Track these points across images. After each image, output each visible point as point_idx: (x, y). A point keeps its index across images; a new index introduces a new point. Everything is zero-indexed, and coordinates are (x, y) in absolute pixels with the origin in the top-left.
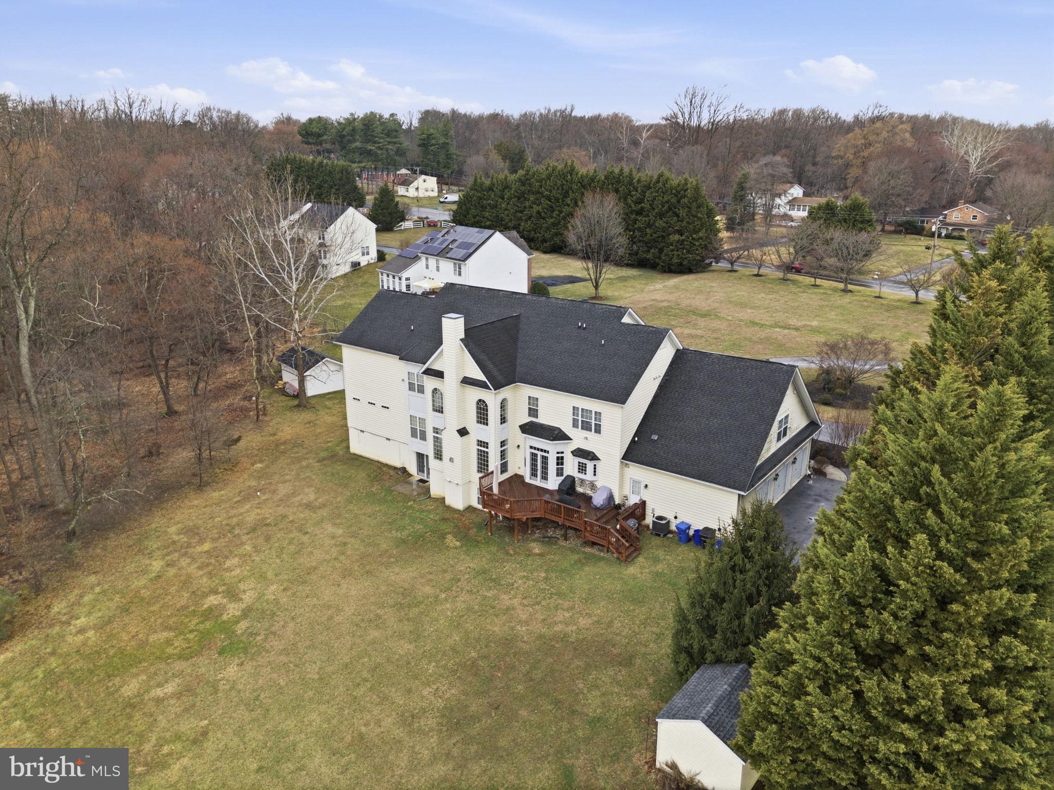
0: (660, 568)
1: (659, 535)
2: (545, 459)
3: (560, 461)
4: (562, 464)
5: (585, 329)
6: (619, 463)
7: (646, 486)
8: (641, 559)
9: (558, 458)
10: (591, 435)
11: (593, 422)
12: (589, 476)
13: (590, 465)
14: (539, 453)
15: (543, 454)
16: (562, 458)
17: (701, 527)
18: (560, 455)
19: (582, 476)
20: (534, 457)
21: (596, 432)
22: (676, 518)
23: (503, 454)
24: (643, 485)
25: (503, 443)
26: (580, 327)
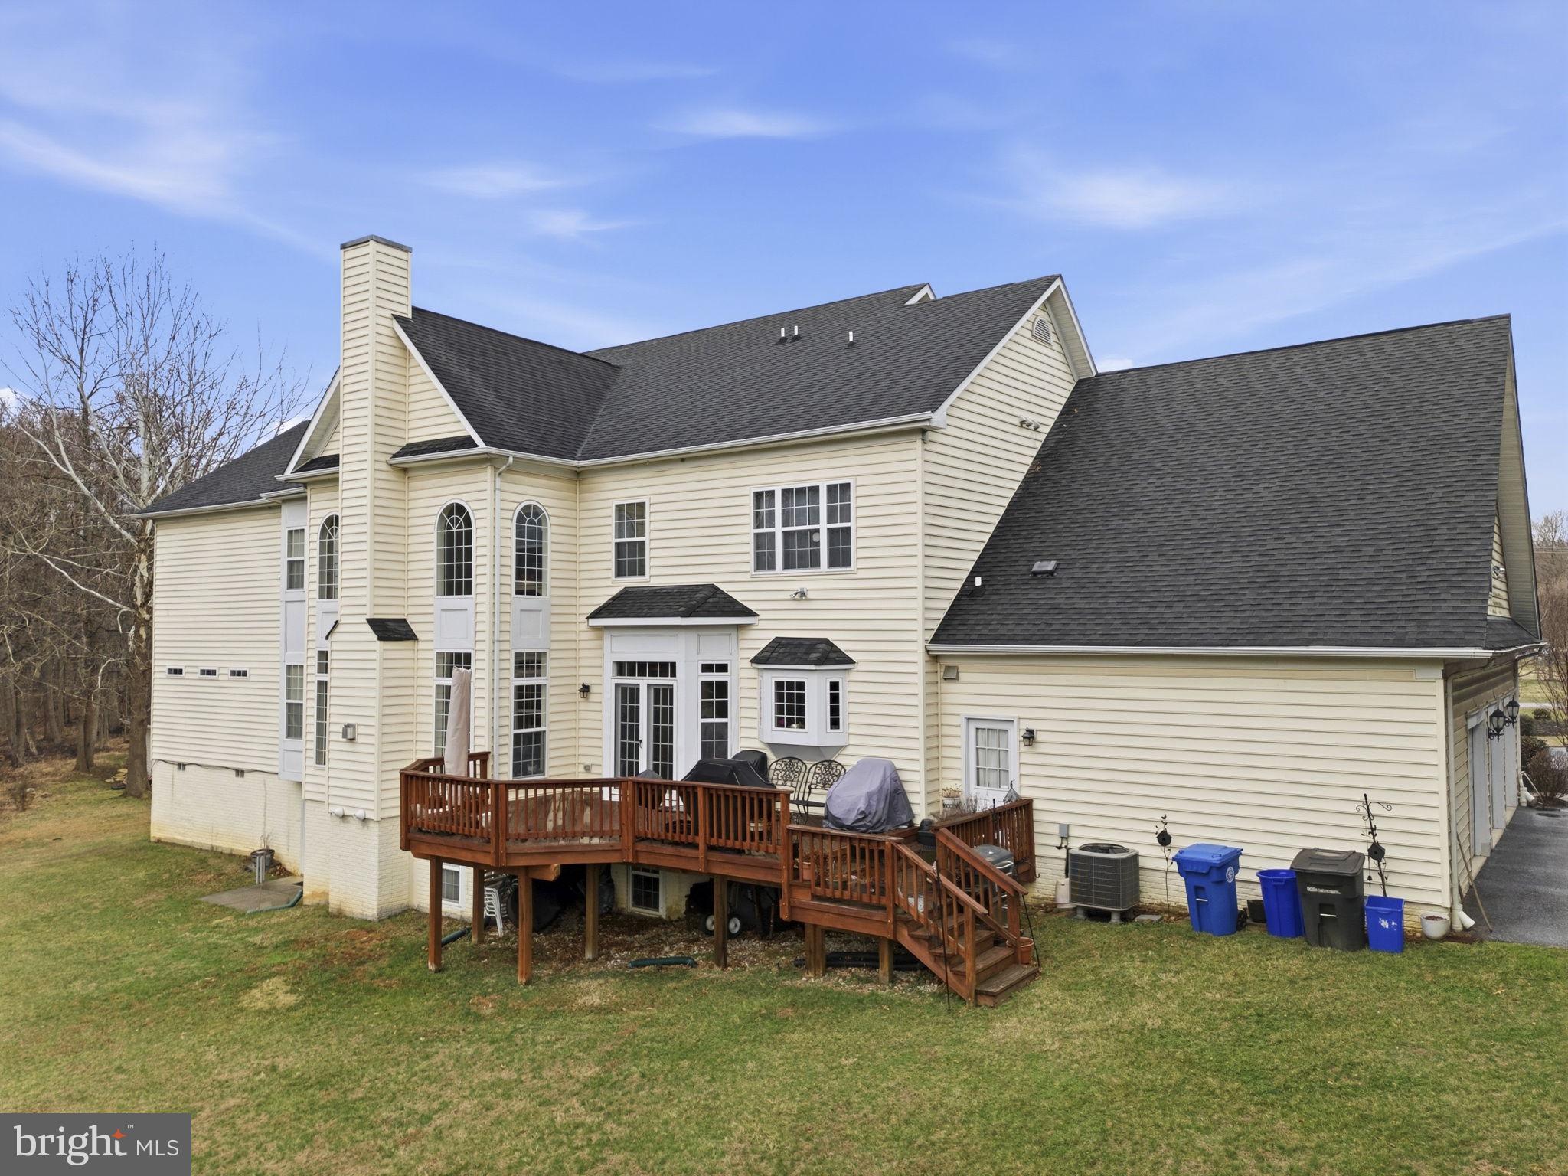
0: (1144, 1012)
1: (1105, 917)
2: (662, 696)
3: (715, 697)
4: (723, 711)
5: (797, 338)
6: (920, 657)
7: (1030, 737)
8: (1042, 989)
9: (707, 686)
10: (820, 580)
11: (824, 526)
12: (814, 731)
13: (816, 684)
14: (643, 682)
15: (659, 681)
16: (722, 687)
17: (1283, 861)
18: (715, 677)
19: (791, 736)
20: (628, 696)
21: (833, 562)
22: (1164, 839)
23: (528, 702)
24: (1015, 736)
25: (529, 663)
26: (783, 340)
